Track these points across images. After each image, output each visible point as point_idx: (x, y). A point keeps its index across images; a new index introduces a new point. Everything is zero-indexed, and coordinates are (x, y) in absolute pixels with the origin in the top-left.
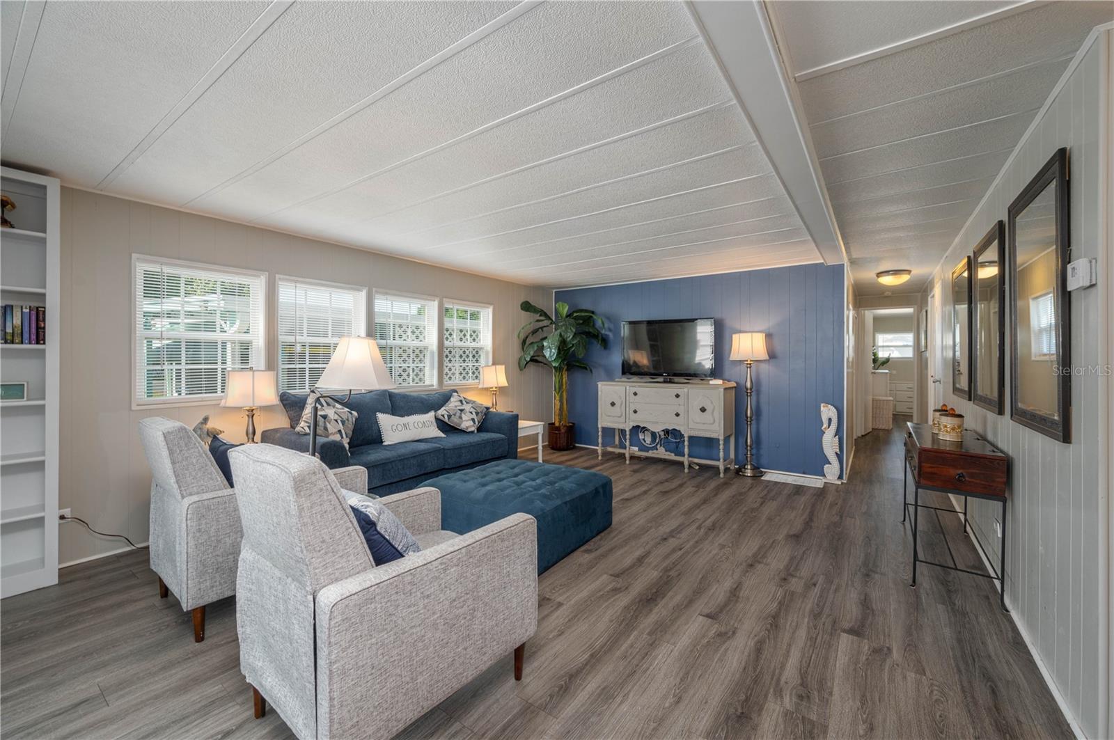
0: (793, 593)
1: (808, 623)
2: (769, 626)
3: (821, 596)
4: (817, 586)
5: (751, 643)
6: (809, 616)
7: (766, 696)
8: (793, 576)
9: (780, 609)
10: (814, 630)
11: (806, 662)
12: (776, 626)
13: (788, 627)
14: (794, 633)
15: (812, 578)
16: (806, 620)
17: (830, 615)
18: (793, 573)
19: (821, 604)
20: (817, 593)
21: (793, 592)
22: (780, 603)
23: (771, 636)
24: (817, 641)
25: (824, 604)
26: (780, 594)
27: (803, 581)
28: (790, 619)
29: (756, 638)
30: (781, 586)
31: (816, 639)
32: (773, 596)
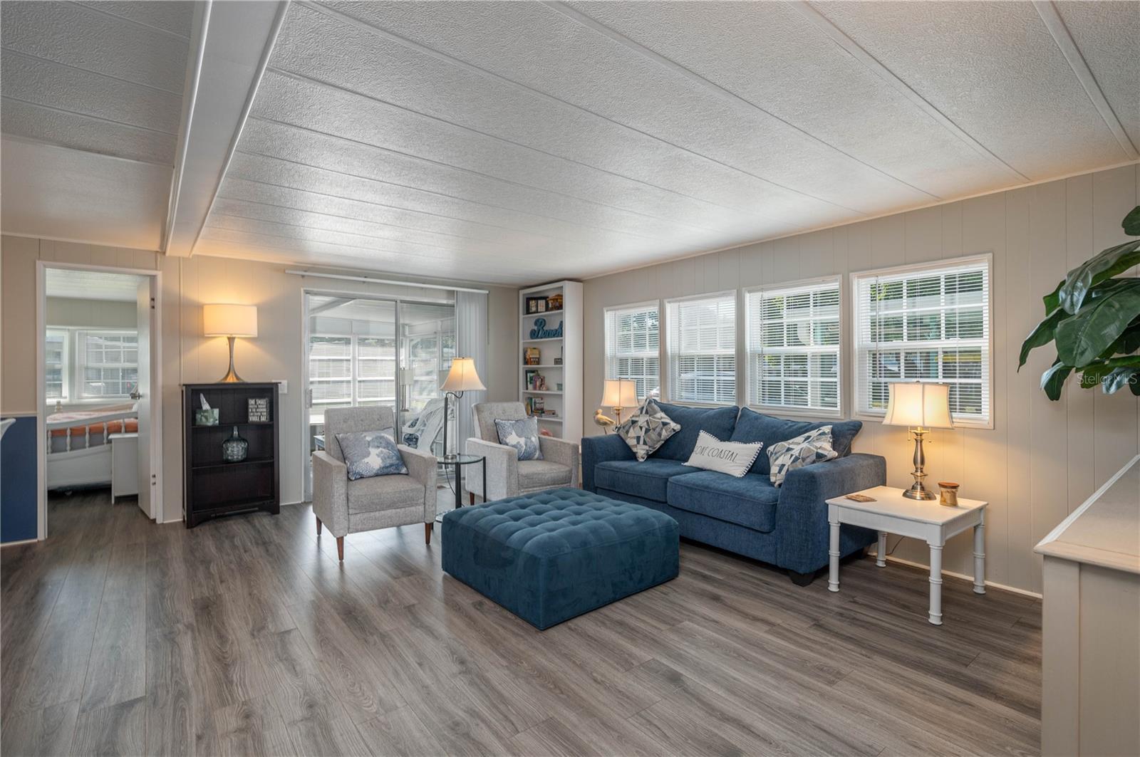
0: (224, 703)
1: (187, 683)
2: (226, 656)
3: (183, 725)
4: (194, 738)
5: (231, 637)
6: (188, 690)
7: (197, 621)
8: (240, 730)
9: (227, 677)
10: (177, 679)
11: (175, 652)
12: (219, 660)
13: (207, 665)
14: (198, 666)
15: (208, 747)
16: (190, 683)
17: (162, 708)
18: (243, 736)
19: (179, 713)
20: (191, 726)
21: (225, 706)
22: (231, 682)
23: (218, 651)
24: (170, 672)
25: (174, 715)
26: (240, 694)
27: (219, 733)
28: (209, 674)
29: (230, 642)
30: (244, 703)
31: (172, 673)
32: (245, 685)
